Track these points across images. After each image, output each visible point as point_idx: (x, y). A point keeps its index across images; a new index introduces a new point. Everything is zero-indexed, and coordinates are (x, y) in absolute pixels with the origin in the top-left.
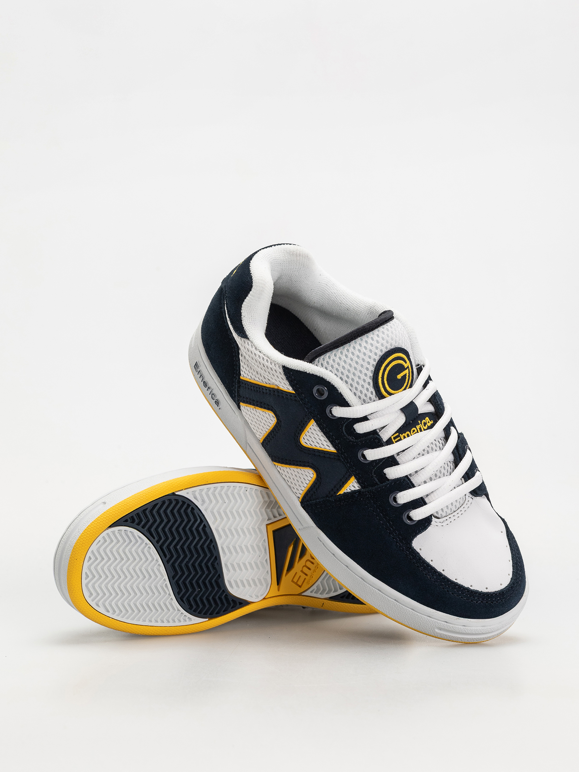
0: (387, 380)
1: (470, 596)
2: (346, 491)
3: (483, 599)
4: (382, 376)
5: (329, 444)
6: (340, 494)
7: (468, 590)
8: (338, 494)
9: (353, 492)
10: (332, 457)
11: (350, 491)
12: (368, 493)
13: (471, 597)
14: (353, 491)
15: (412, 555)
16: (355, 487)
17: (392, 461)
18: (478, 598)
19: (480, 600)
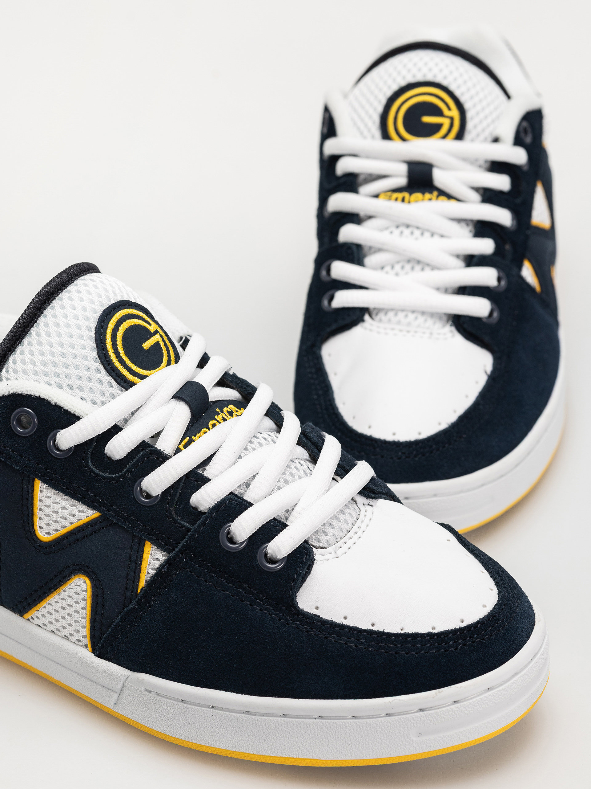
0: (126, 354)
1: (439, 644)
2: (148, 577)
3: (464, 640)
4: (113, 349)
5: (82, 507)
6: (142, 589)
7: (430, 635)
8: (139, 591)
9: (161, 572)
10: (97, 527)
11: (154, 572)
12: (182, 554)
13: (441, 644)
14: (158, 568)
15: (308, 624)
16: (157, 559)
17: (196, 481)
18: (455, 642)
19: (460, 644)
